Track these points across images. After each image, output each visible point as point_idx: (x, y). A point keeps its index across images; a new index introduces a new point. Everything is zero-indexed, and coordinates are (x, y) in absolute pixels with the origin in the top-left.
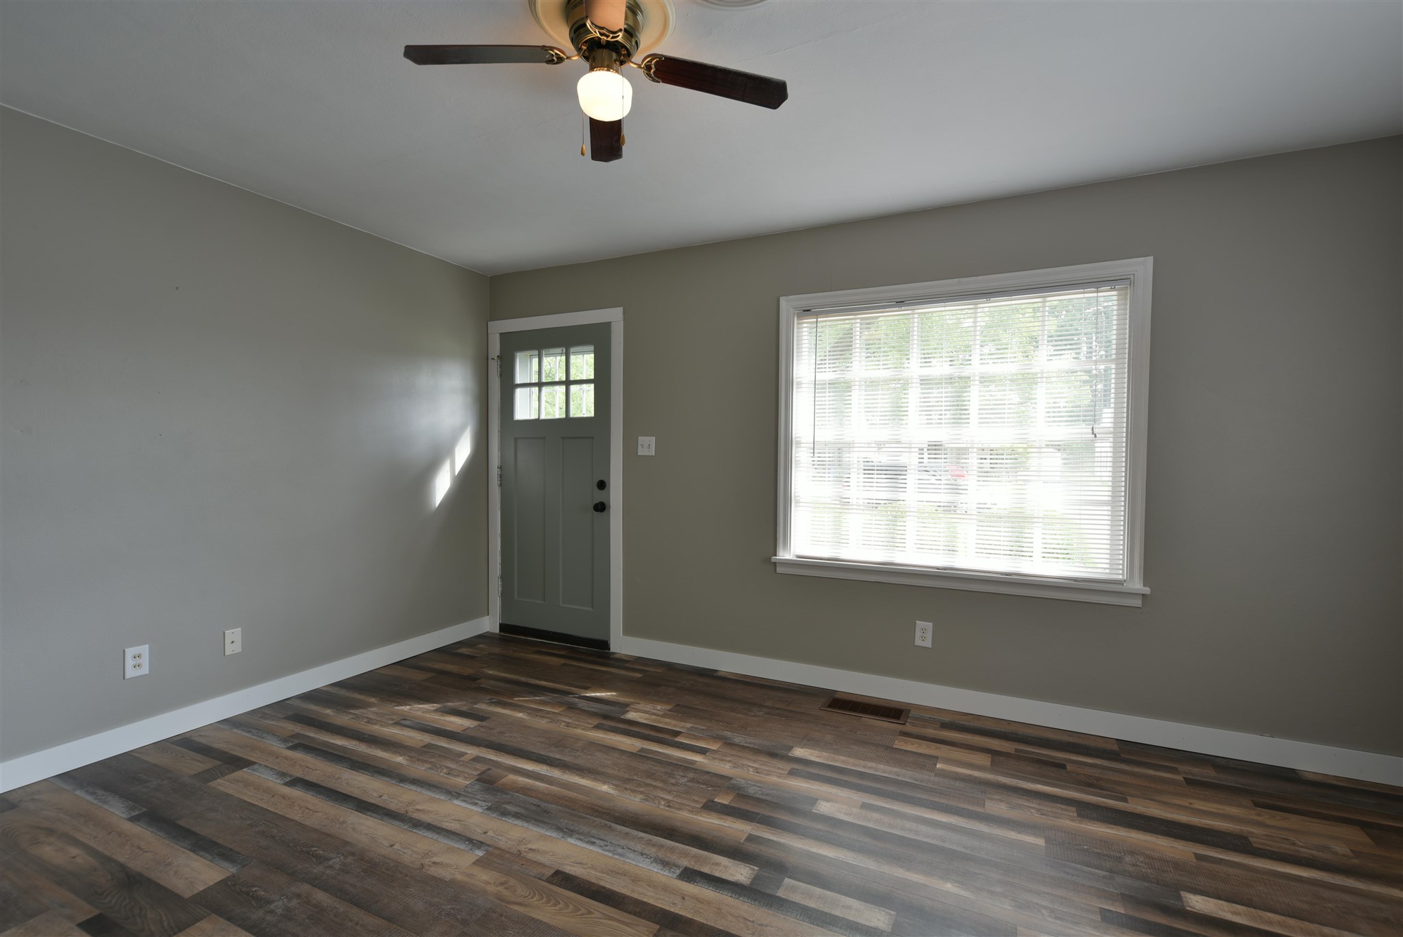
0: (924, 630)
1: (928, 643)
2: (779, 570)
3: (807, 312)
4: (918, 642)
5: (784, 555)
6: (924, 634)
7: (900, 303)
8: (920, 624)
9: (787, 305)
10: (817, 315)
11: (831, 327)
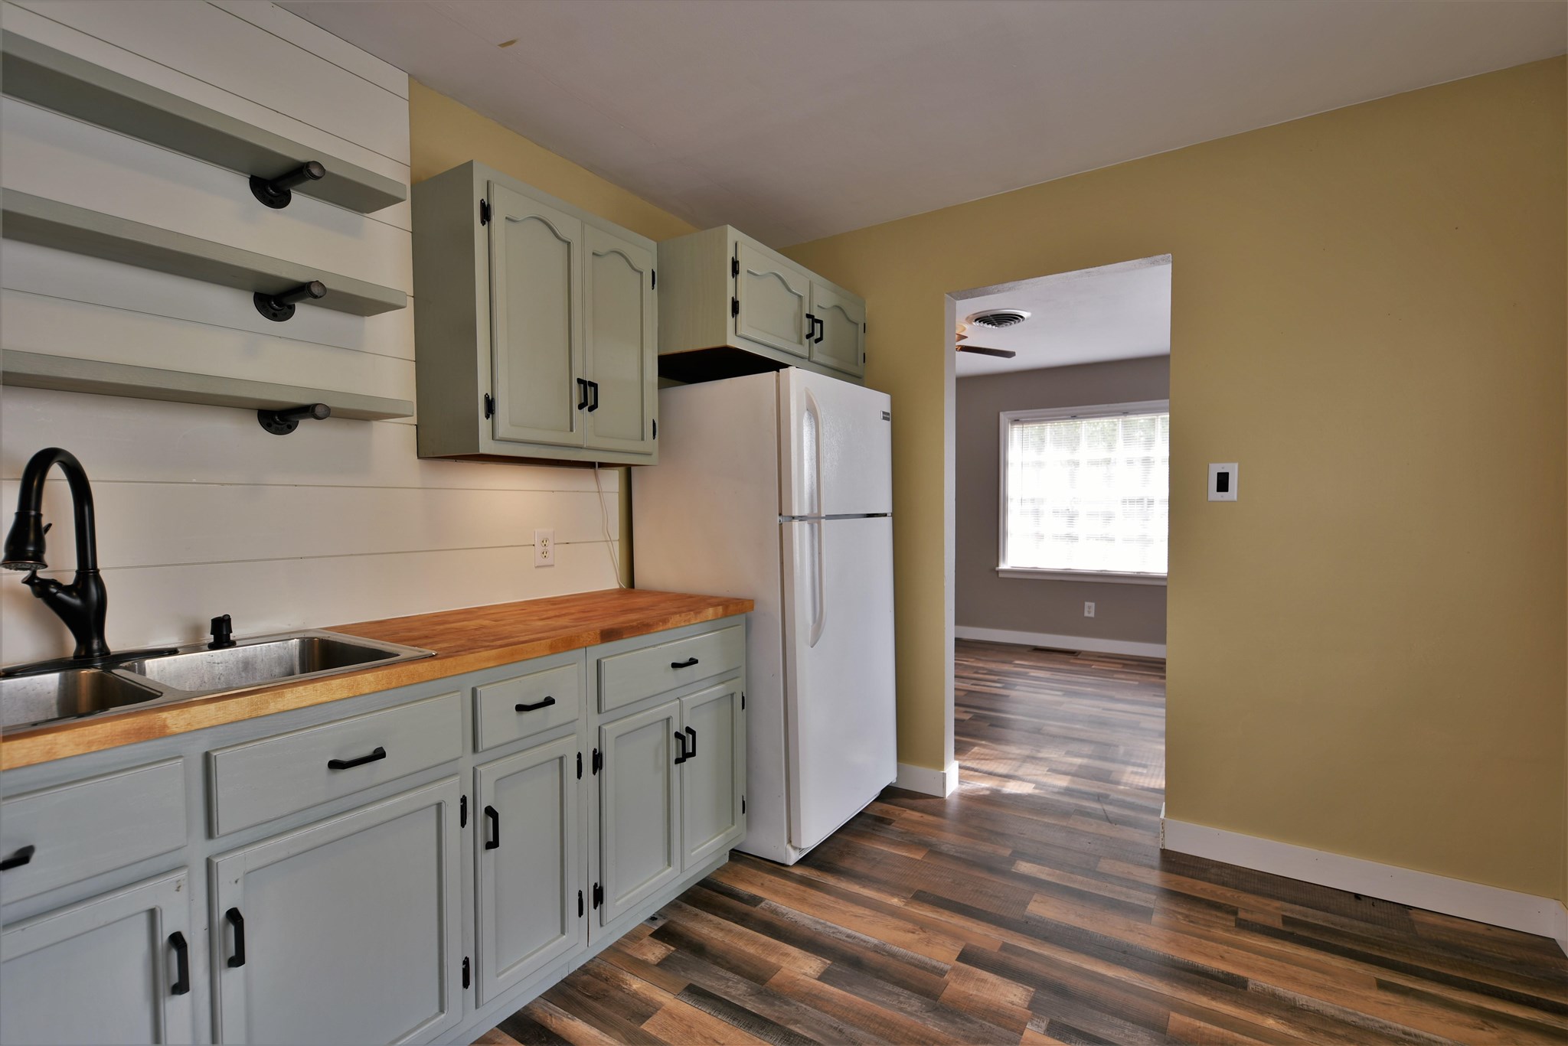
0: (1089, 607)
1: (1092, 615)
2: (1000, 575)
3: (1016, 421)
4: (1086, 614)
5: (1002, 566)
6: (1090, 609)
7: (1074, 417)
8: (1087, 604)
9: (1004, 417)
10: (1023, 423)
11: (1031, 430)
